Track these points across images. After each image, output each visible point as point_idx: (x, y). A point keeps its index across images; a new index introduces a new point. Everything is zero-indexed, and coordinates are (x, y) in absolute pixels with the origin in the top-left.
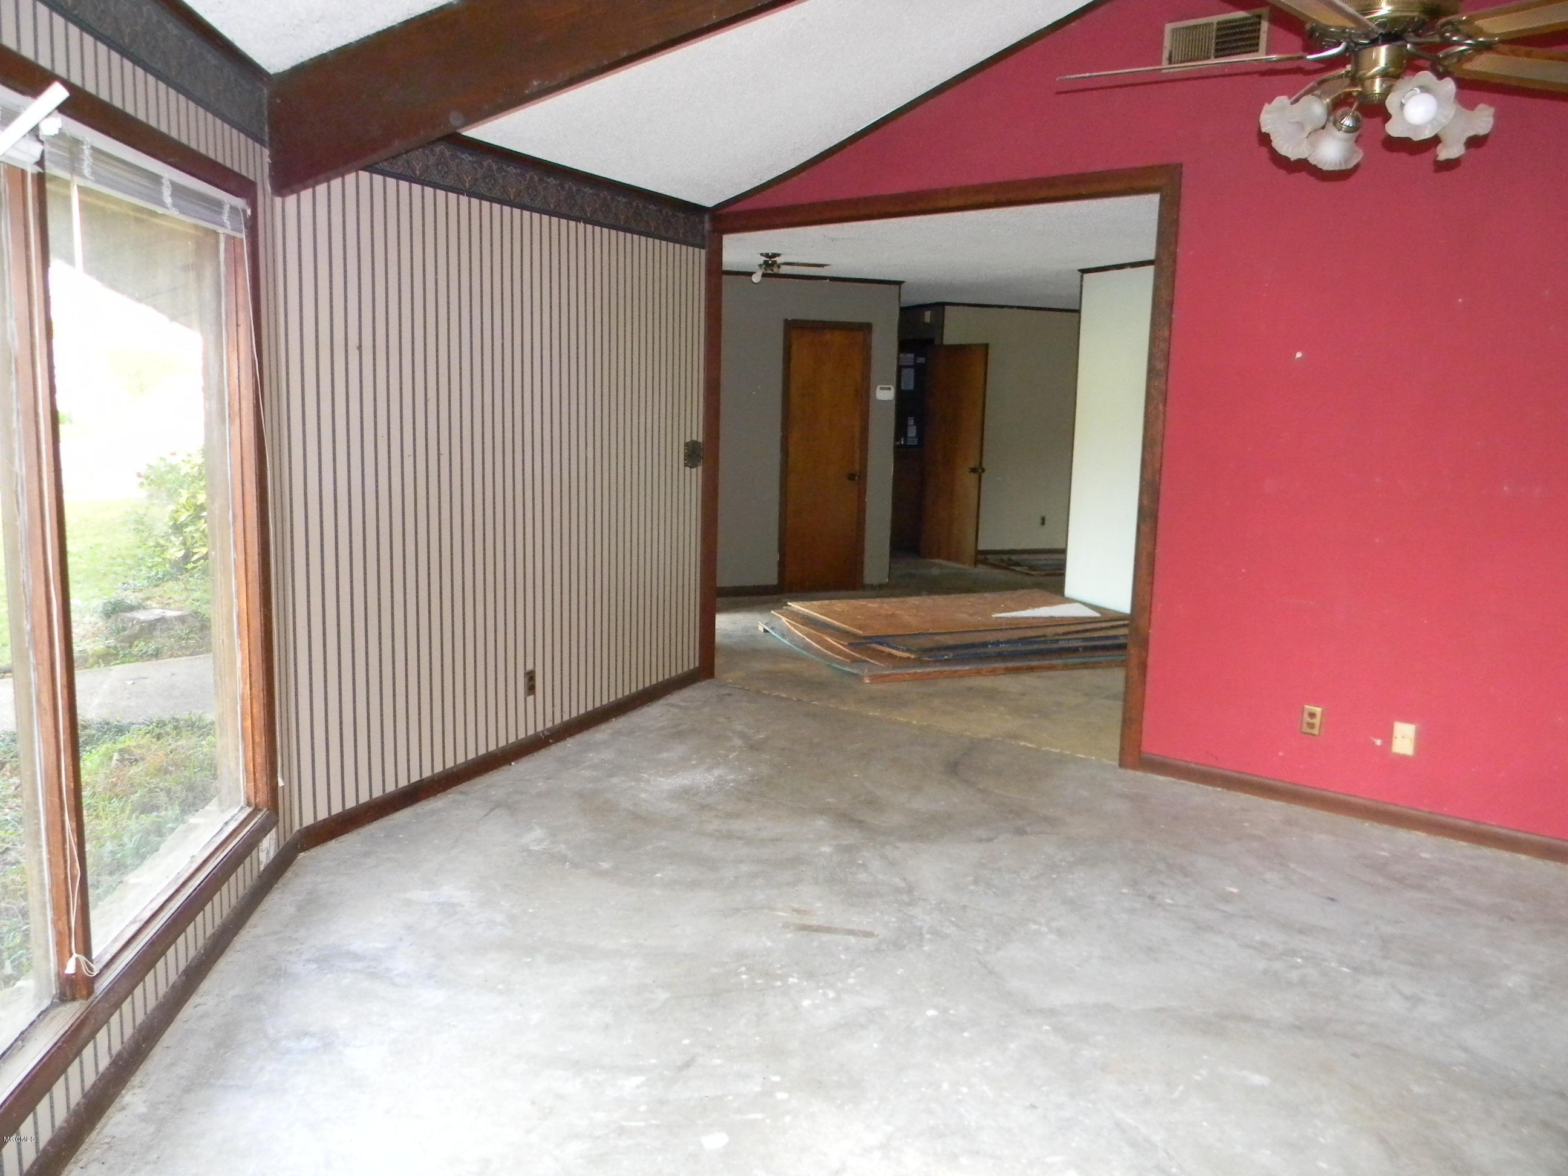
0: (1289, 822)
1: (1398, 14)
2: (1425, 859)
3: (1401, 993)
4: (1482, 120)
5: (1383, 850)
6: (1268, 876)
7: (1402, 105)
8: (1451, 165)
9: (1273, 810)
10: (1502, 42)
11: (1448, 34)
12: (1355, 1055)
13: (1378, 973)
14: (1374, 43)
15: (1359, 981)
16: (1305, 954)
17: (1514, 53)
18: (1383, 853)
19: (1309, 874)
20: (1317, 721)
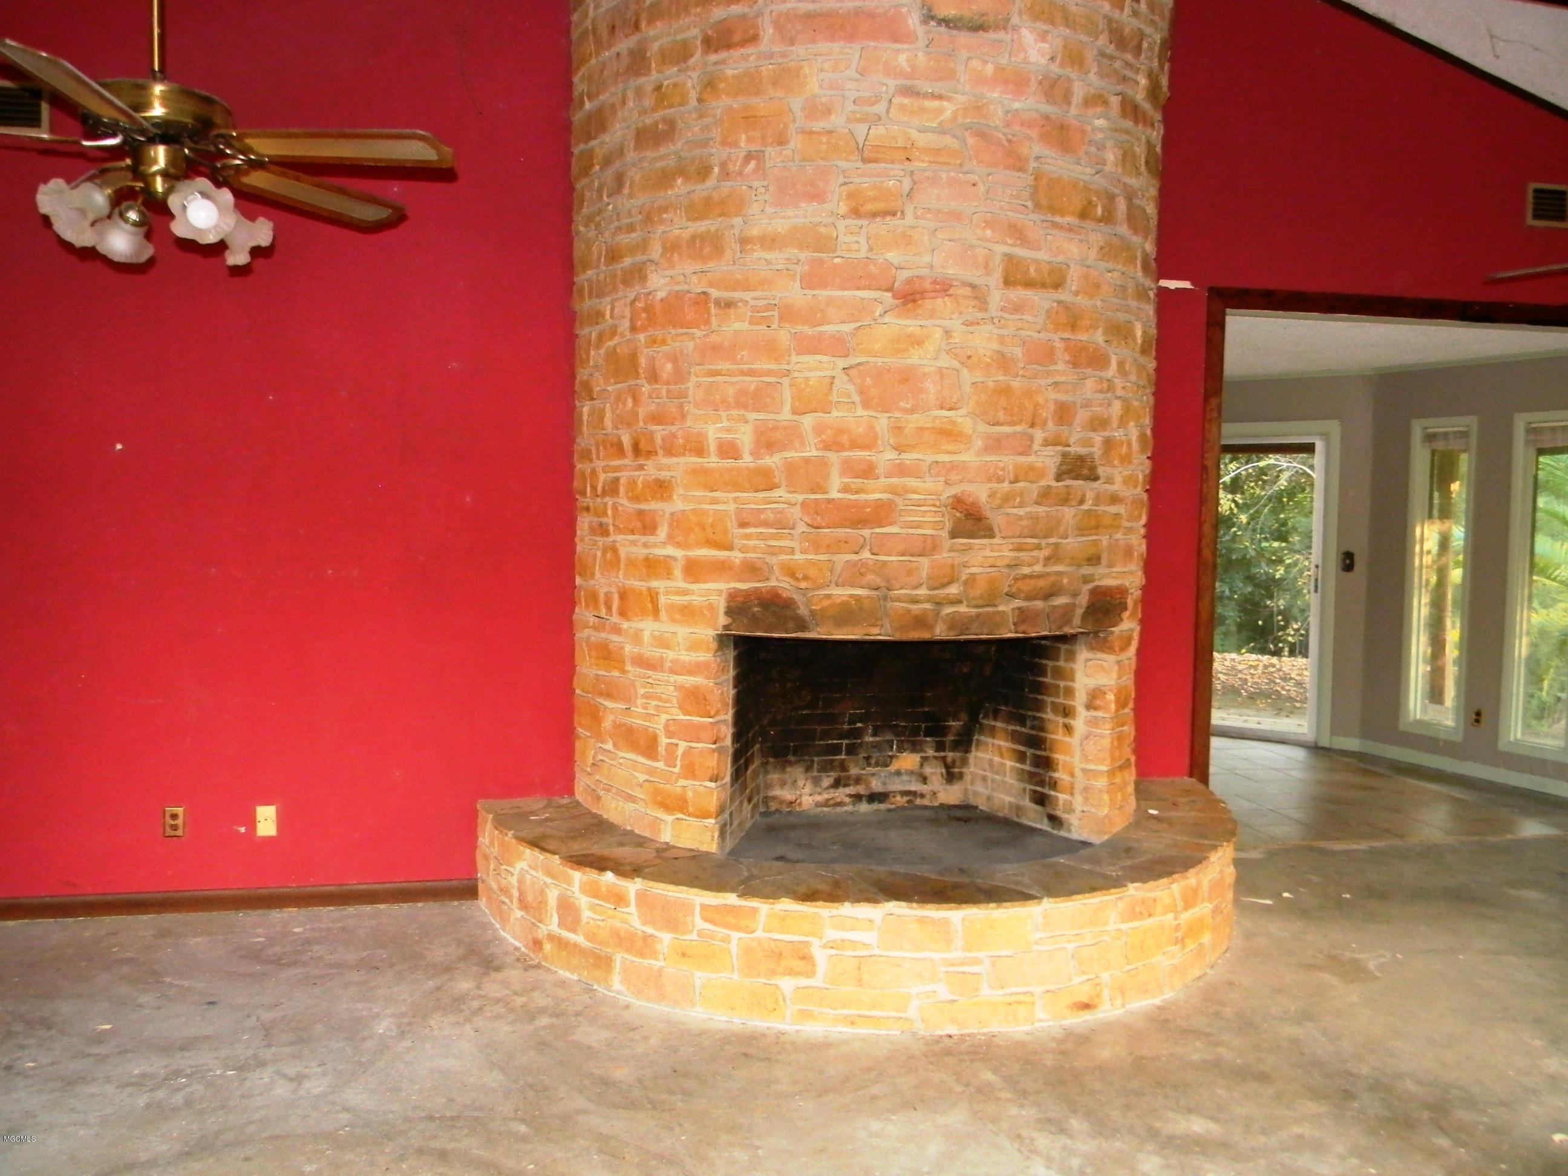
0: (163, 934)
1: (172, 118)
2: (300, 933)
3: (285, 1076)
4: (262, 233)
5: (258, 936)
6: (144, 999)
7: (184, 207)
8: (238, 271)
9: (144, 923)
10: (271, 162)
11: (222, 147)
12: (247, 1159)
13: (262, 1064)
14: (152, 141)
15: (245, 1079)
16: (189, 1071)
17: (284, 175)
18: (259, 939)
19: (186, 984)
20: (179, 822)
